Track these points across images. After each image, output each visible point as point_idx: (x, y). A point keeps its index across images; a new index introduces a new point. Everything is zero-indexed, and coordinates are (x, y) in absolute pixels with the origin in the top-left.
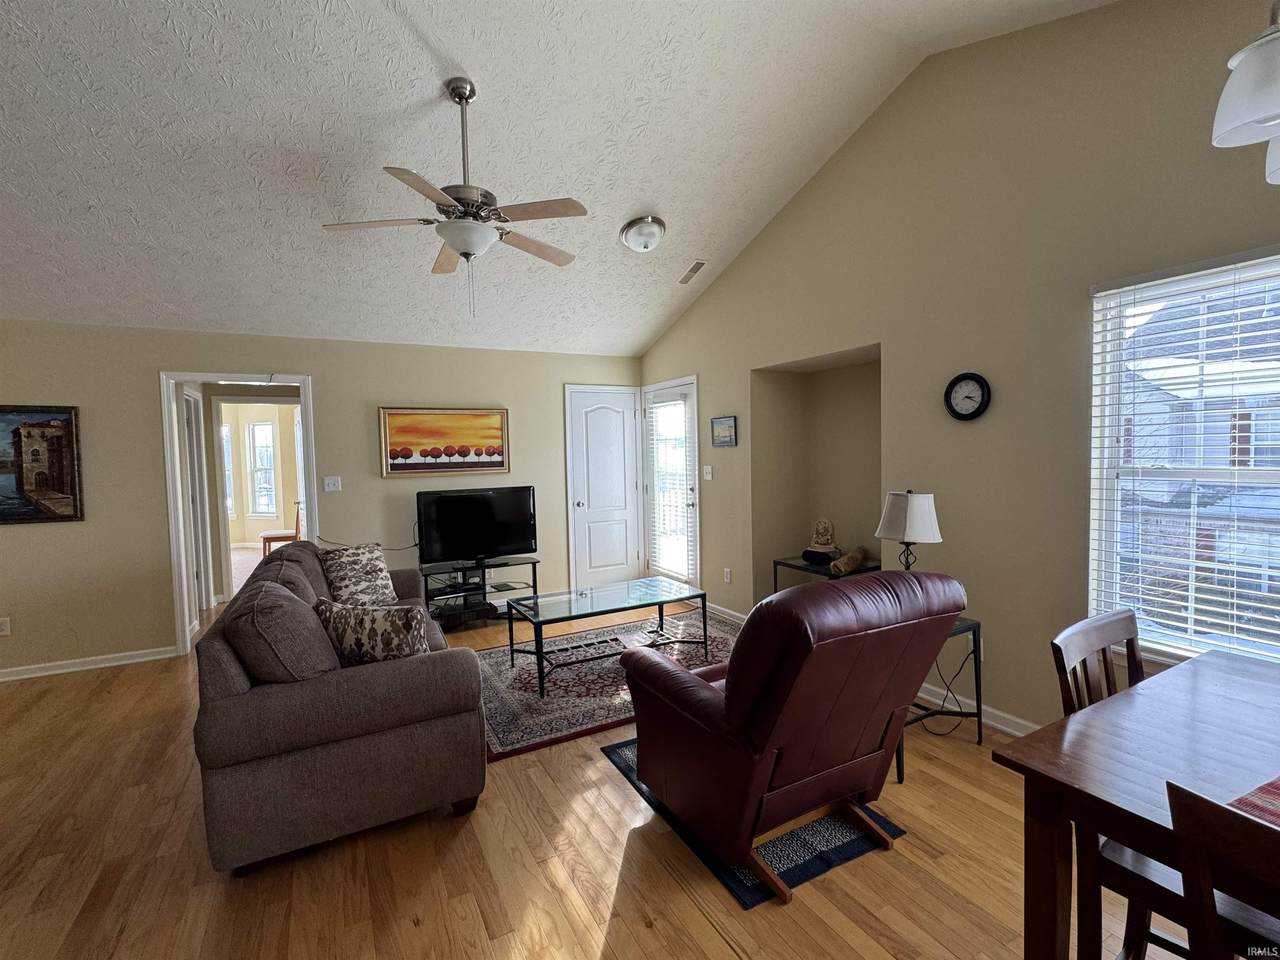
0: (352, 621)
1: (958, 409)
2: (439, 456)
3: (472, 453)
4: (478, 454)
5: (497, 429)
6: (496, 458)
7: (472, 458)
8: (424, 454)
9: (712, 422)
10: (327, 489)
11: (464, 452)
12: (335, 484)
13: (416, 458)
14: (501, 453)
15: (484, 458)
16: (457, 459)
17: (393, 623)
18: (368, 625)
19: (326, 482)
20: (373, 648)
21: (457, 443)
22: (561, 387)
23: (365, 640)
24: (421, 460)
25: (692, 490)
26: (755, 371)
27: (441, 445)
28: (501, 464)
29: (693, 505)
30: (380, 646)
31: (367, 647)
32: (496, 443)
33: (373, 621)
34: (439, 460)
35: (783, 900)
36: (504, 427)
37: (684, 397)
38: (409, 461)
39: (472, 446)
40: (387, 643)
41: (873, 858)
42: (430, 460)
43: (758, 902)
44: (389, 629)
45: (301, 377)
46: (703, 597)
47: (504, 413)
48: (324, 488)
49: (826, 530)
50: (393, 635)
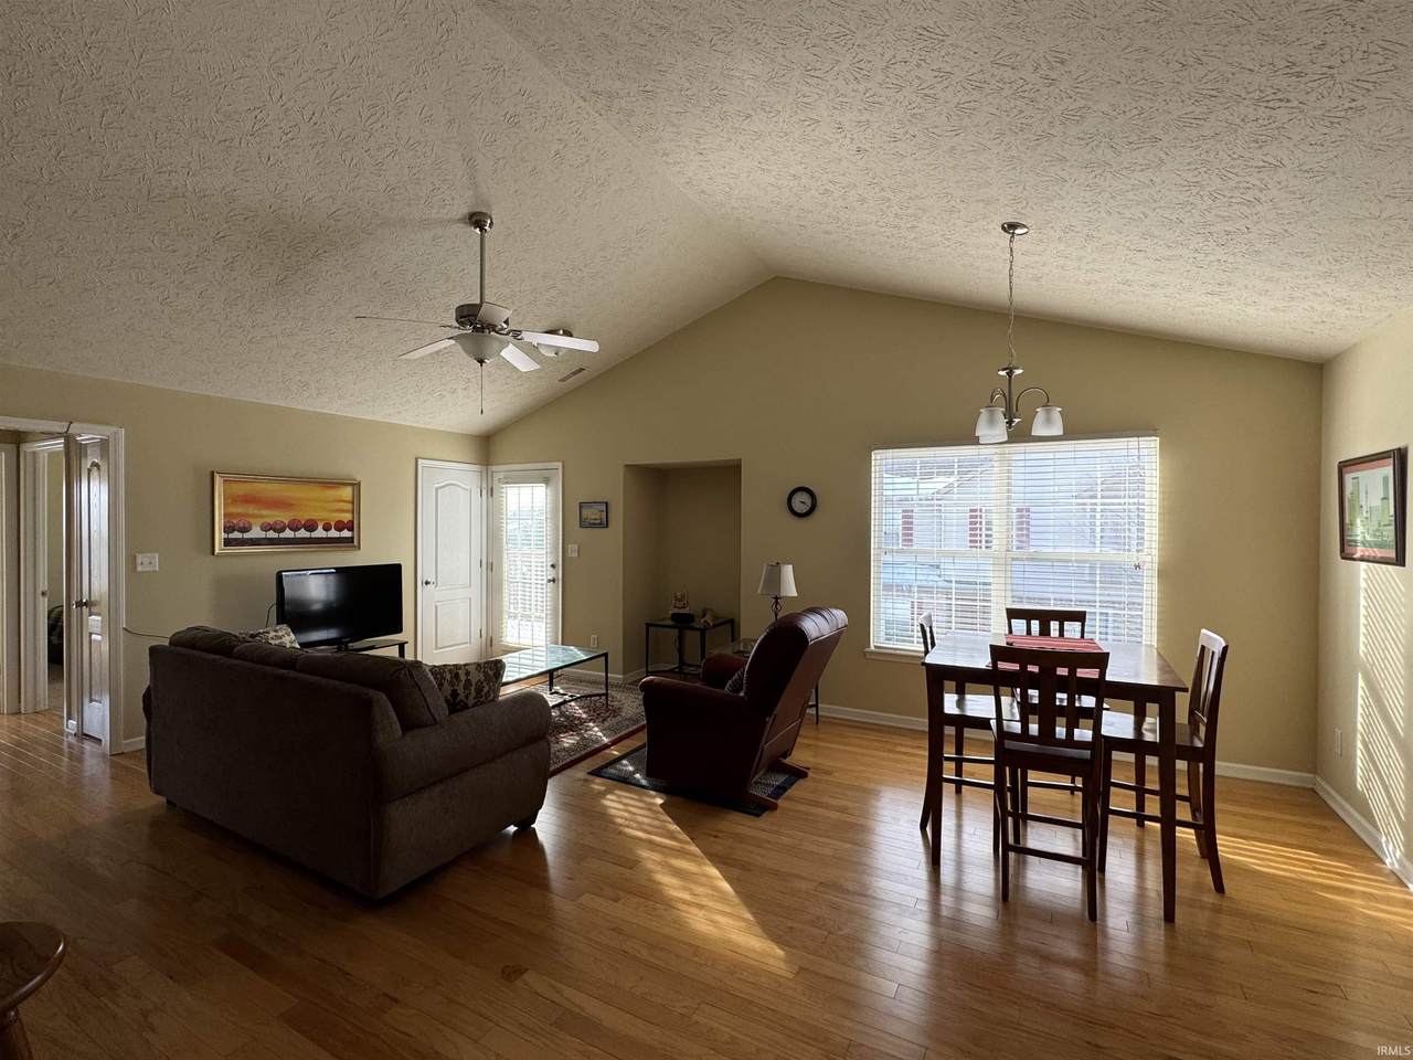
0: (448, 677)
1: (796, 509)
2: (283, 530)
3: (320, 527)
4: (327, 528)
5: (346, 502)
6: (346, 534)
7: (320, 533)
8: (265, 528)
9: (580, 507)
10: (139, 568)
11: (311, 527)
12: (149, 562)
13: (256, 533)
14: (351, 529)
15: (333, 533)
16: (302, 533)
17: (486, 674)
18: (463, 678)
19: (139, 561)
20: (467, 697)
21: (304, 516)
22: (414, 461)
23: (460, 690)
24: (262, 535)
25: (553, 566)
26: (627, 466)
27: (284, 517)
28: (351, 540)
29: (554, 581)
30: (473, 694)
31: (462, 696)
32: (347, 517)
33: (468, 673)
34: (282, 535)
35: (774, 807)
36: (356, 501)
37: (547, 481)
38: (246, 536)
39: (321, 520)
40: (479, 690)
41: (801, 782)
42: (272, 534)
43: (763, 813)
44: (483, 678)
45: (113, 429)
46: (606, 655)
47: (356, 486)
48: (136, 568)
49: (683, 596)
50: (485, 684)
